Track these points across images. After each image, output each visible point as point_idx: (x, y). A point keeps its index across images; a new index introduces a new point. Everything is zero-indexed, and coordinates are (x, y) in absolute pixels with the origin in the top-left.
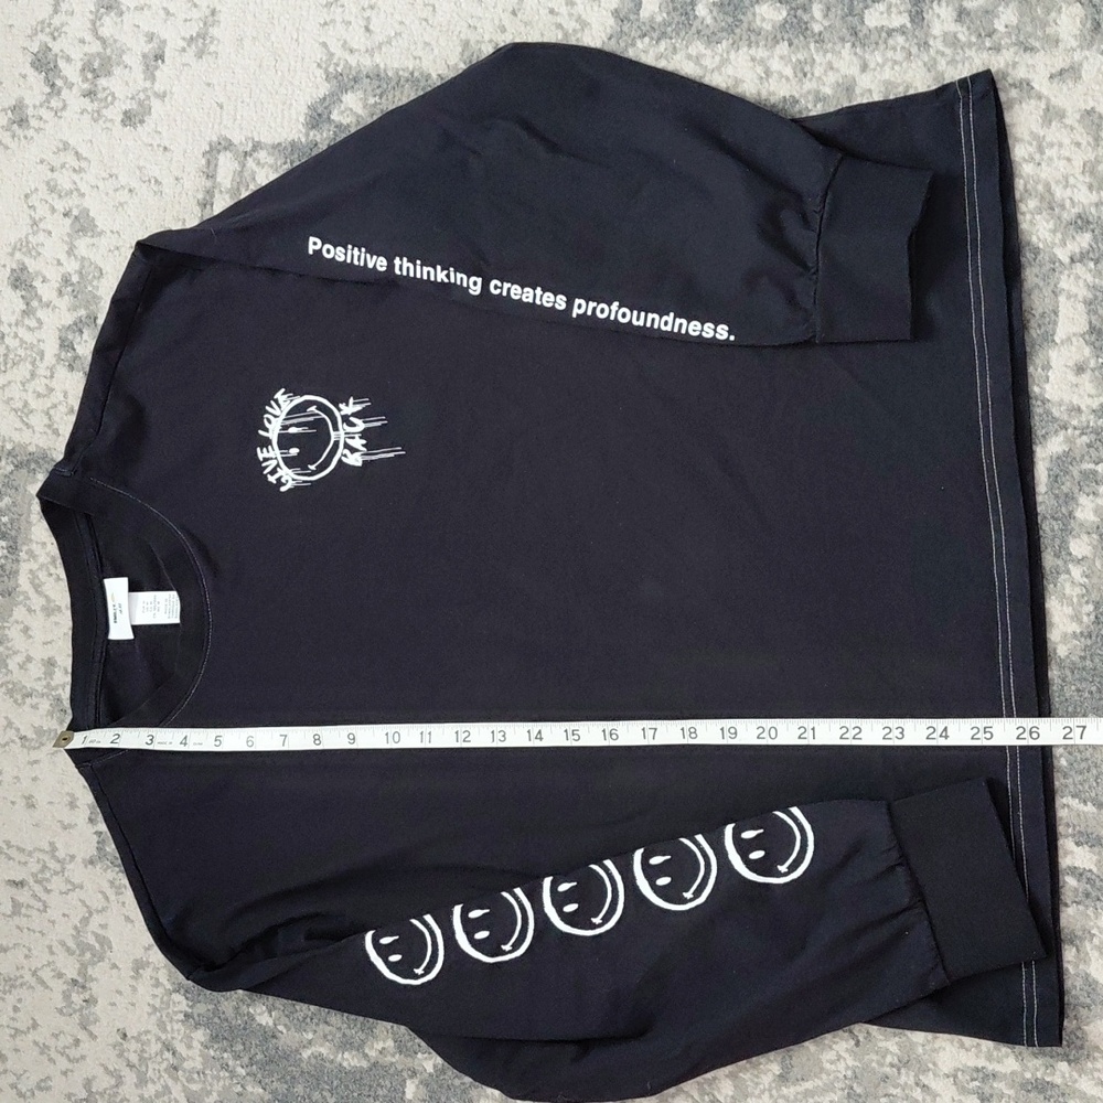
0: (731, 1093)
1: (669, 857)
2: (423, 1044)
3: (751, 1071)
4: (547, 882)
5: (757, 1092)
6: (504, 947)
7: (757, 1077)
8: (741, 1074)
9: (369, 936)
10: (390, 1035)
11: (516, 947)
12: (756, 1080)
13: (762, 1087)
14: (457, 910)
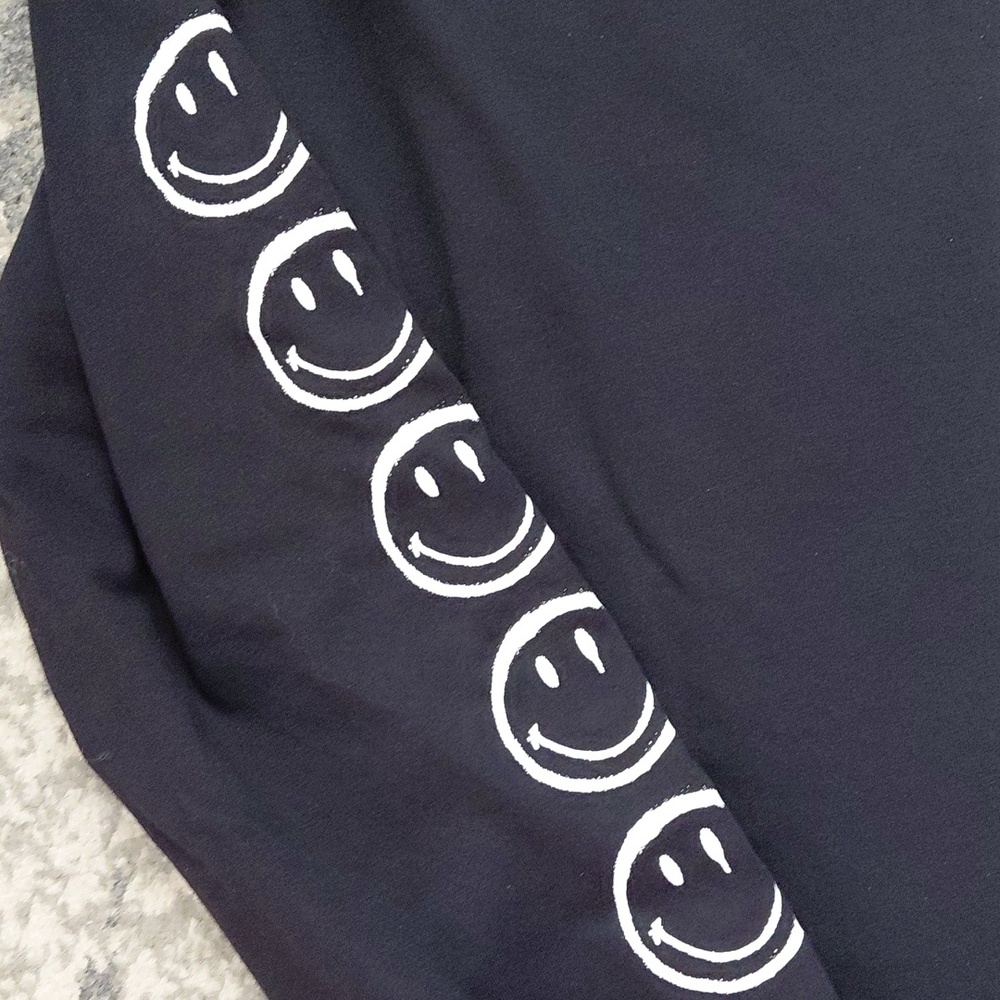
0: (148, 910)
1: (601, 670)
2: (25, 207)
3: (208, 943)
4: (465, 412)
5: (168, 965)
6: (292, 351)
7: (201, 960)
8: (193, 923)
9: (215, 21)
10: (20, 125)
11: (302, 379)
12: (193, 957)
13: (183, 973)
14: (340, 220)
